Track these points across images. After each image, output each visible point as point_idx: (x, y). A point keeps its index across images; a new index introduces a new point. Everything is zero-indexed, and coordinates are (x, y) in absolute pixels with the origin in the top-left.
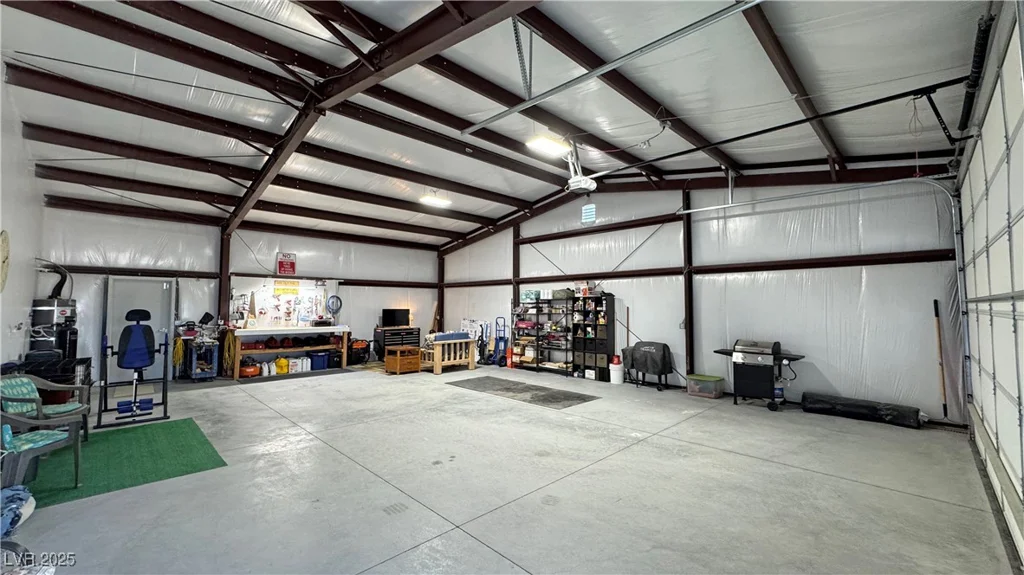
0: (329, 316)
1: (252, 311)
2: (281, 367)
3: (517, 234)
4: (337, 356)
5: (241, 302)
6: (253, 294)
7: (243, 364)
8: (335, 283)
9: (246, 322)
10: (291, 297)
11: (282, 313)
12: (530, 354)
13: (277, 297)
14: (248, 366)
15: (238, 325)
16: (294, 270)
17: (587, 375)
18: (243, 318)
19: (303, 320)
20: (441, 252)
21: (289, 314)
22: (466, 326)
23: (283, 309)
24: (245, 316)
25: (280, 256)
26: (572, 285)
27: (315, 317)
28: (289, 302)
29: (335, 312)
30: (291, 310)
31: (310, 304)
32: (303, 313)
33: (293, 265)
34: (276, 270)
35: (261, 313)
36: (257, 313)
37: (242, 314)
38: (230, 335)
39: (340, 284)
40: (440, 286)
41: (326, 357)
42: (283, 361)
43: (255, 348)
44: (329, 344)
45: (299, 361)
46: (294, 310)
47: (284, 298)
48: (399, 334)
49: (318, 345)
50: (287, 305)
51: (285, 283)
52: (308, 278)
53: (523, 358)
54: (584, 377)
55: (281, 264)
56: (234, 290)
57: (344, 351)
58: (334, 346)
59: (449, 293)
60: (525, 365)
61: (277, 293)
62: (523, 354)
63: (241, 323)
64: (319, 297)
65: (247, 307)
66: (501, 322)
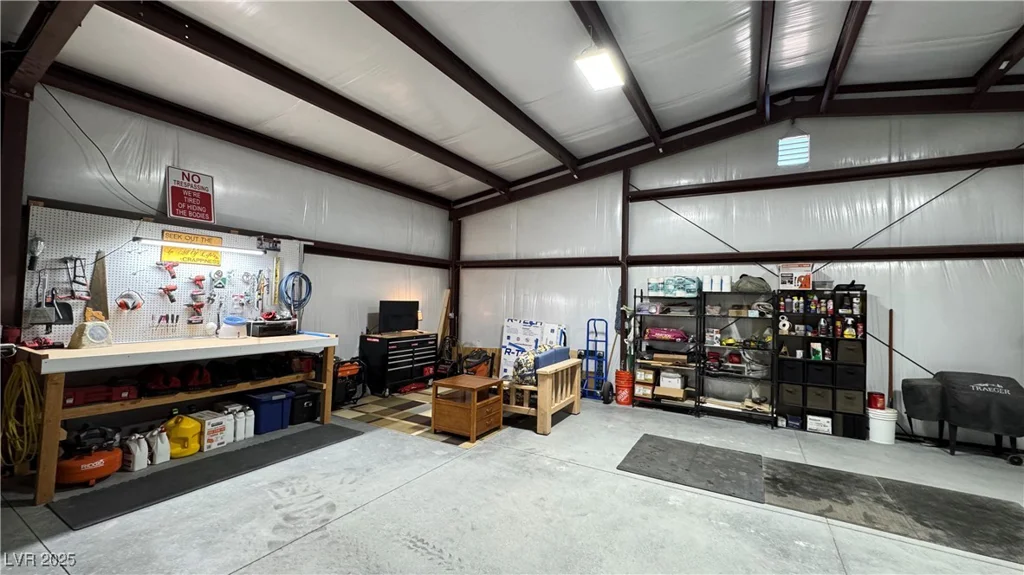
0: (286, 313)
1: (97, 299)
2: (184, 441)
3: (627, 184)
4: (308, 399)
5: (63, 277)
6: (99, 259)
7: (73, 449)
8: (296, 246)
9: (81, 330)
10: (205, 271)
11: (179, 308)
12: (672, 385)
13: (169, 269)
14: (86, 453)
15: (52, 338)
16: (209, 211)
17: (809, 426)
18: (69, 319)
19: (231, 321)
20: (456, 211)
21: (196, 309)
22: (516, 332)
23: (183, 296)
24: (77, 313)
25: (176, 176)
26: (754, 270)
27: (254, 316)
28: (198, 282)
29: (299, 304)
30: (204, 299)
31: (247, 289)
32: (231, 307)
33: (206, 200)
34: (163, 205)
35: (124, 306)
36: (112, 305)
37: (67, 309)
38: (22, 367)
39: (308, 249)
40: (453, 265)
41: (288, 404)
42: (189, 425)
43: (109, 400)
44: (291, 372)
45: (227, 420)
46: (211, 300)
47: (186, 272)
48: (408, 345)
49: (270, 376)
50: (193, 289)
51: (191, 239)
52: (243, 232)
53: (658, 391)
54: (803, 427)
55: (178, 194)
56: (41, 246)
57: (328, 386)
58: (301, 377)
59: (468, 277)
60: (664, 402)
61: (168, 258)
62: (656, 383)
63: (60, 332)
64: (265, 274)
65: (82, 291)
66: (600, 326)
